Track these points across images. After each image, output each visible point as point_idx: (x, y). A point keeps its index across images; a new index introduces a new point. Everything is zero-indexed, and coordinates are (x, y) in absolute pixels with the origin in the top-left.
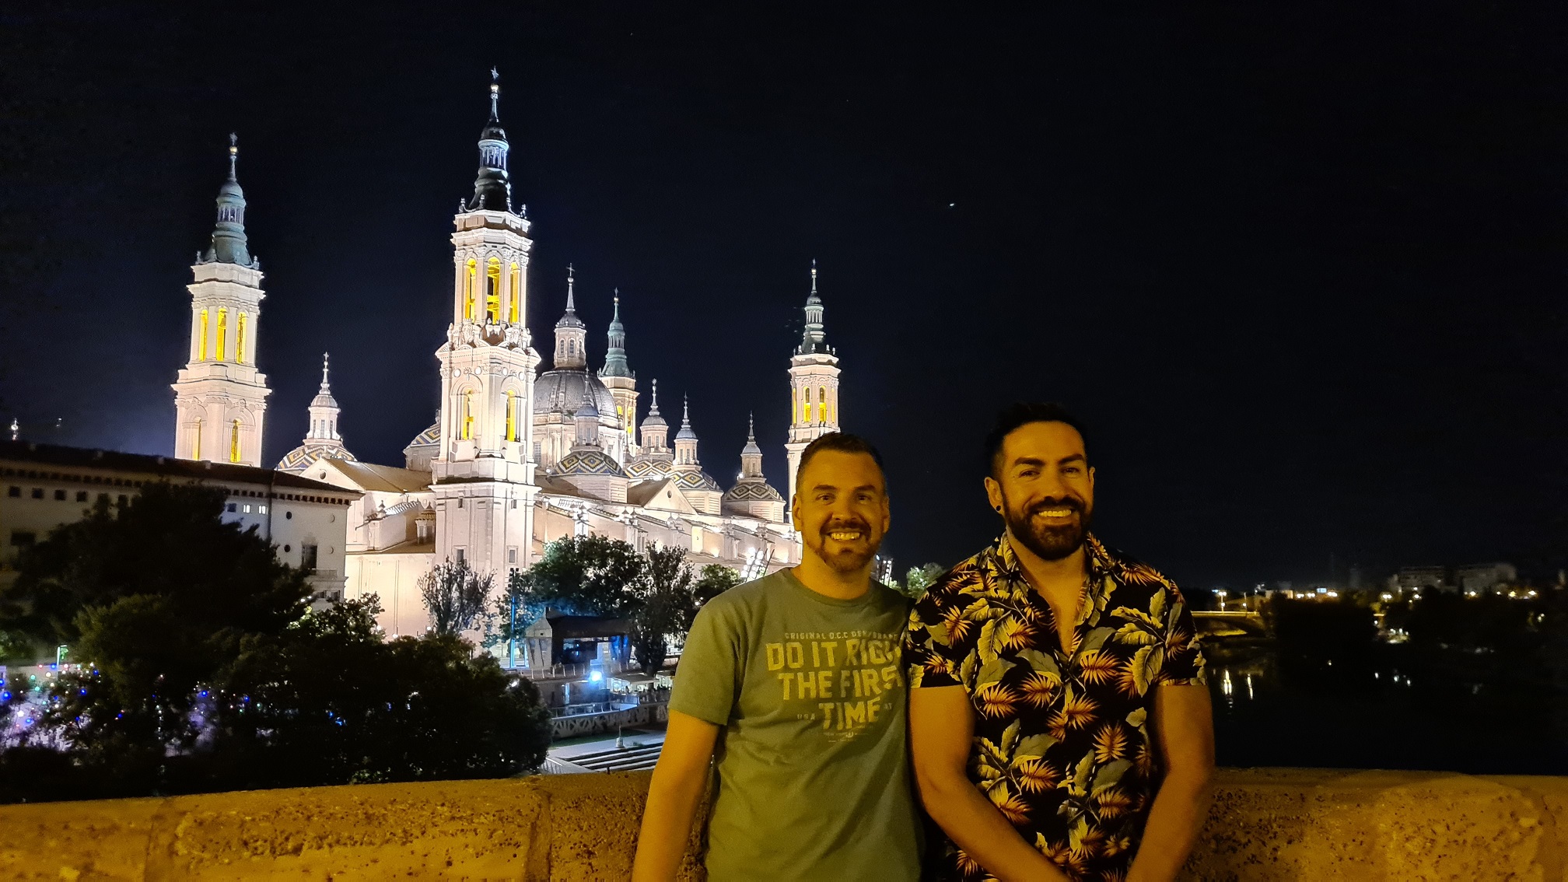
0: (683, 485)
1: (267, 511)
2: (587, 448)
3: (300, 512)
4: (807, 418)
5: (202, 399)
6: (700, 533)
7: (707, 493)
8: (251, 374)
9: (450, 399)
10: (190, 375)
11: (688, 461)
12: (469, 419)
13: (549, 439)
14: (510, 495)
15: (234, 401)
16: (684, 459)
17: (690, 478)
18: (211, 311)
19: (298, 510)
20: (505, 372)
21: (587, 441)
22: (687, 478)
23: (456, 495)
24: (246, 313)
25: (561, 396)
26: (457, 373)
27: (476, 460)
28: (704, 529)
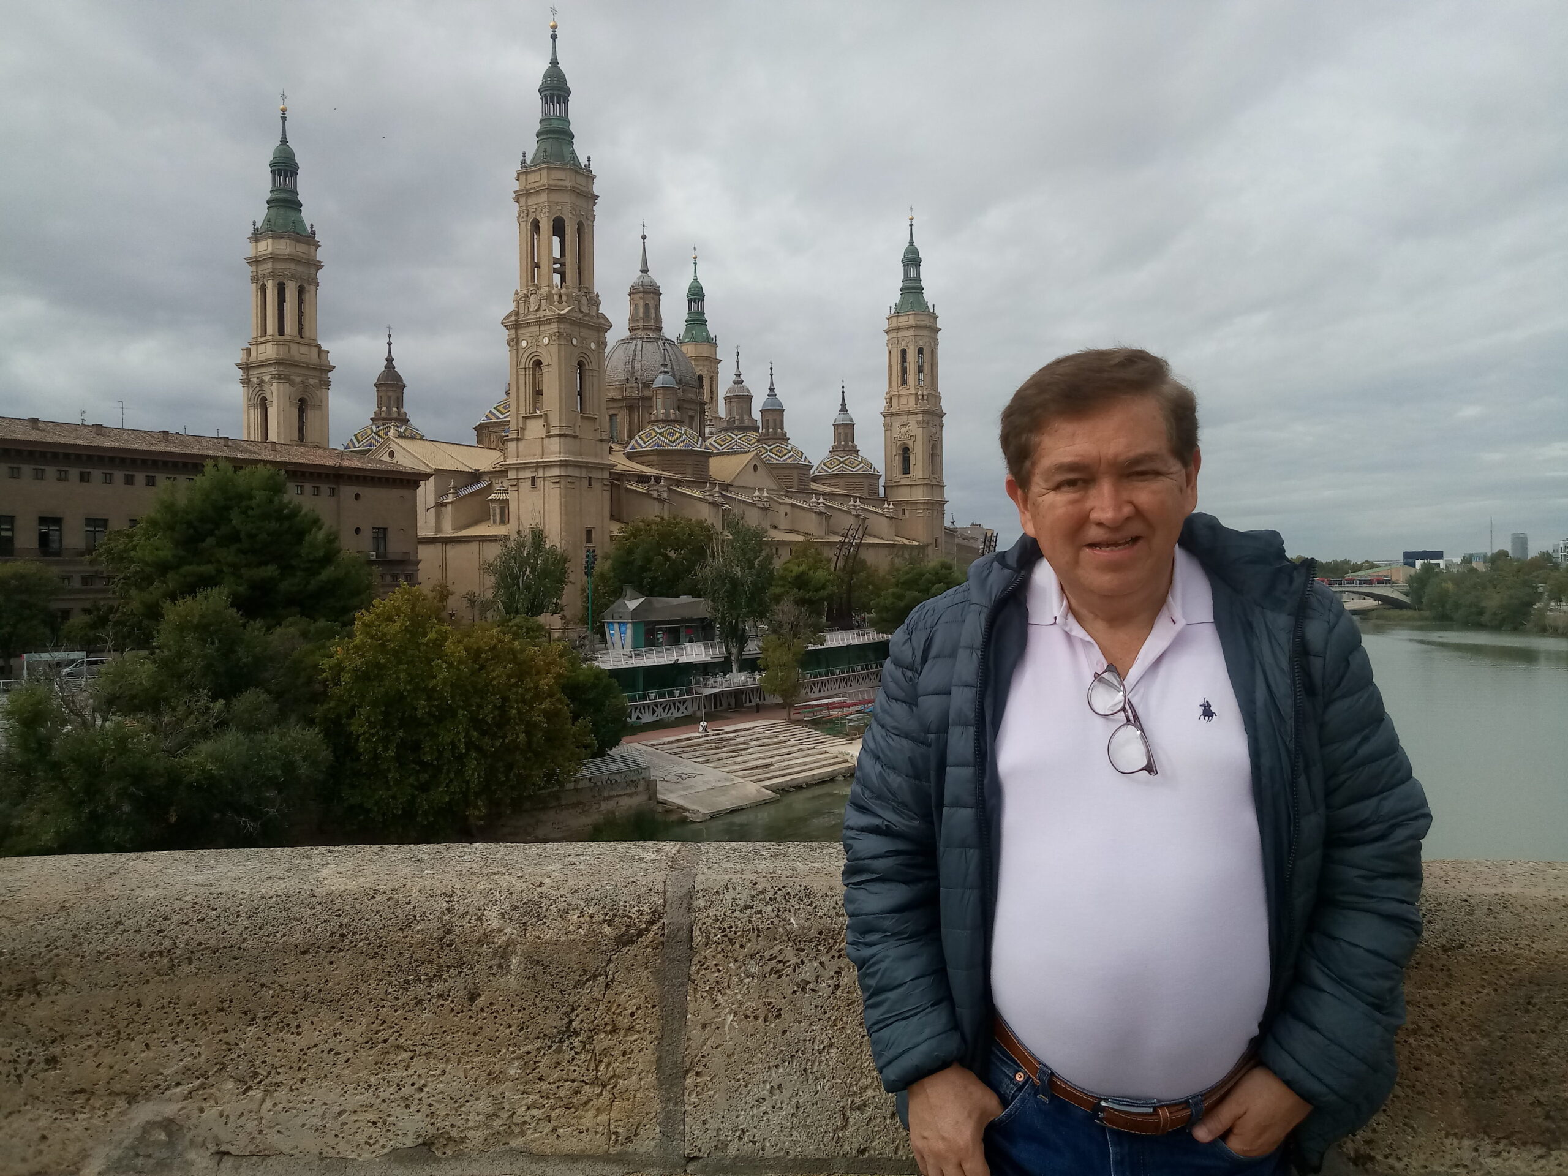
0: (771, 459)
1: (333, 493)
2: (666, 421)
3: (369, 493)
4: (904, 382)
5: (267, 378)
6: (788, 509)
7: (797, 466)
8: (315, 350)
9: (517, 372)
10: (253, 353)
11: (775, 432)
12: (539, 393)
13: (625, 412)
14: (584, 473)
15: (298, 379)
16: (771, 430)
17: (778, 451)
18: (270, 285)
19: (367, 492)
20: (575, 341)
21: (667, 414)
22: (773, 451)
23: (528, 474)
24: (306, 286)
25: (637, 366)
26: (524, 344)
27: (547, 437)
28: (792, 505)
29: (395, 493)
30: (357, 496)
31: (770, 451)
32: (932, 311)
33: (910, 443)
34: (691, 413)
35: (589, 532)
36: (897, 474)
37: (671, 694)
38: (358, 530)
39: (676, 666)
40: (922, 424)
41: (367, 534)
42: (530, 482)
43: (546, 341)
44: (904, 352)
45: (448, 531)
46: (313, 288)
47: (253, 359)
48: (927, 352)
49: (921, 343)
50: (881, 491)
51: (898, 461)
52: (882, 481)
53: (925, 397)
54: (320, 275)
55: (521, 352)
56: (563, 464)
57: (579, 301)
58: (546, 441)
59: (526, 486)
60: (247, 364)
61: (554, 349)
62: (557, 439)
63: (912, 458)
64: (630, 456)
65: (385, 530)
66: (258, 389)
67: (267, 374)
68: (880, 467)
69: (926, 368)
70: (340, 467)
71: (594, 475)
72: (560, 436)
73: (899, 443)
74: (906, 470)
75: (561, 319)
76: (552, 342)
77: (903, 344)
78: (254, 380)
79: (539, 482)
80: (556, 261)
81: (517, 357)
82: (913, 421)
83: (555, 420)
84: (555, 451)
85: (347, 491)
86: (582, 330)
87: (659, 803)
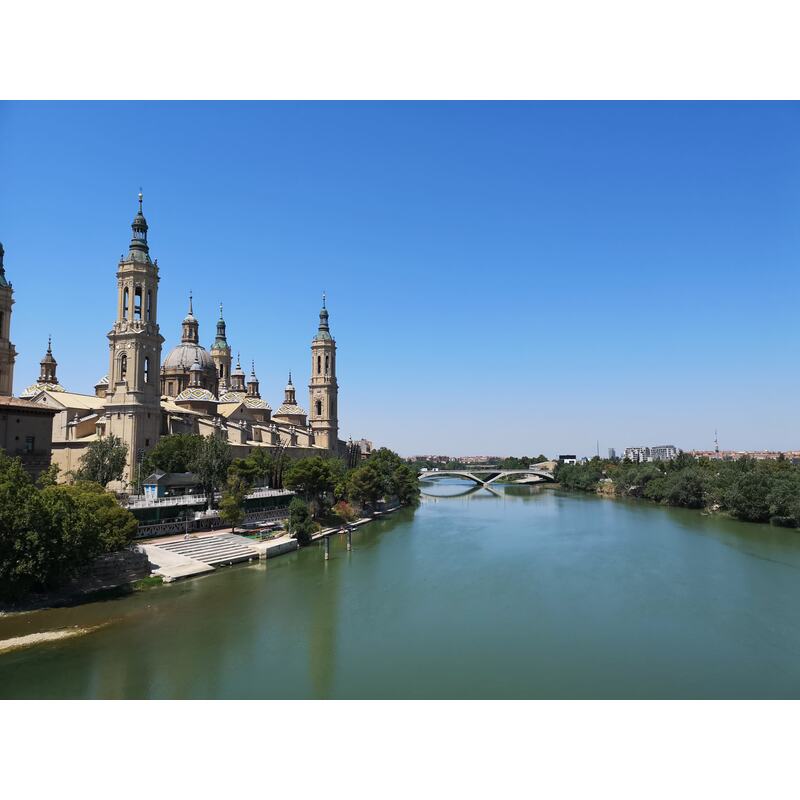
0: (251, 406)
1: (5, 419)
2: (196, 387)
3: (24, 418)
4: (319, 372)
6: (258, 431)
7: (264, 410)
8: (7, 344)
9: (113, 361)
11: (254, 394)
12: (124, 370)
13: (177, 382)
14: (147, 411)
16: (252, 392)
17: (254, 402)
20: (144, 347)
21: (196, 383)
22: (252, 402)
23: (116, 412)
24: (4, 311)
25: (184, 359)
26: (117, 347)
27: (128, 393)
28: (260, 429)
29: (41, 419)
30: (18, 421)
31: (250, 402)
32: (333, 340)
33: (321, 401)
34: (212, 382)
35: (147, 441)
36: (316, 416)
37: (174, 521)
38: (17, 438)
39: (177, 507)
40: (328, 392)
41: (23, 439)
42: (117, 415)
43: (129, 346)
44: (319, 358)
45: (72, 440)
46: (8, 312)
48: (330, 359)
49: (328, 354)
50: (307, 423)
51: (316, 409)
52: (308, 418)
53: (329, 379)
55: (116, 351)
56: (134, 407)
57: (148, 327)
58: (127, 395)
59: (115, 417)
61: (133, 350)
62: (132, 395)
63: (322, 407)
64: (177, 403)
65: (33, 438)
69: (330, 365)
70: (9, 406)
71: (152, 412)
72: (134, 393)
73: (316, 400)
74: (319, 413)
75: (138, 336)
76: (132, 347)
77: (319, 354)
79: (122, 416)
80: (136, 307)
81: (114, 353)
82: (323, 390)
83: (132, 386)
84: (131, 401)
85: (13, 418)
86: (148, 341)
87: (152, 573)
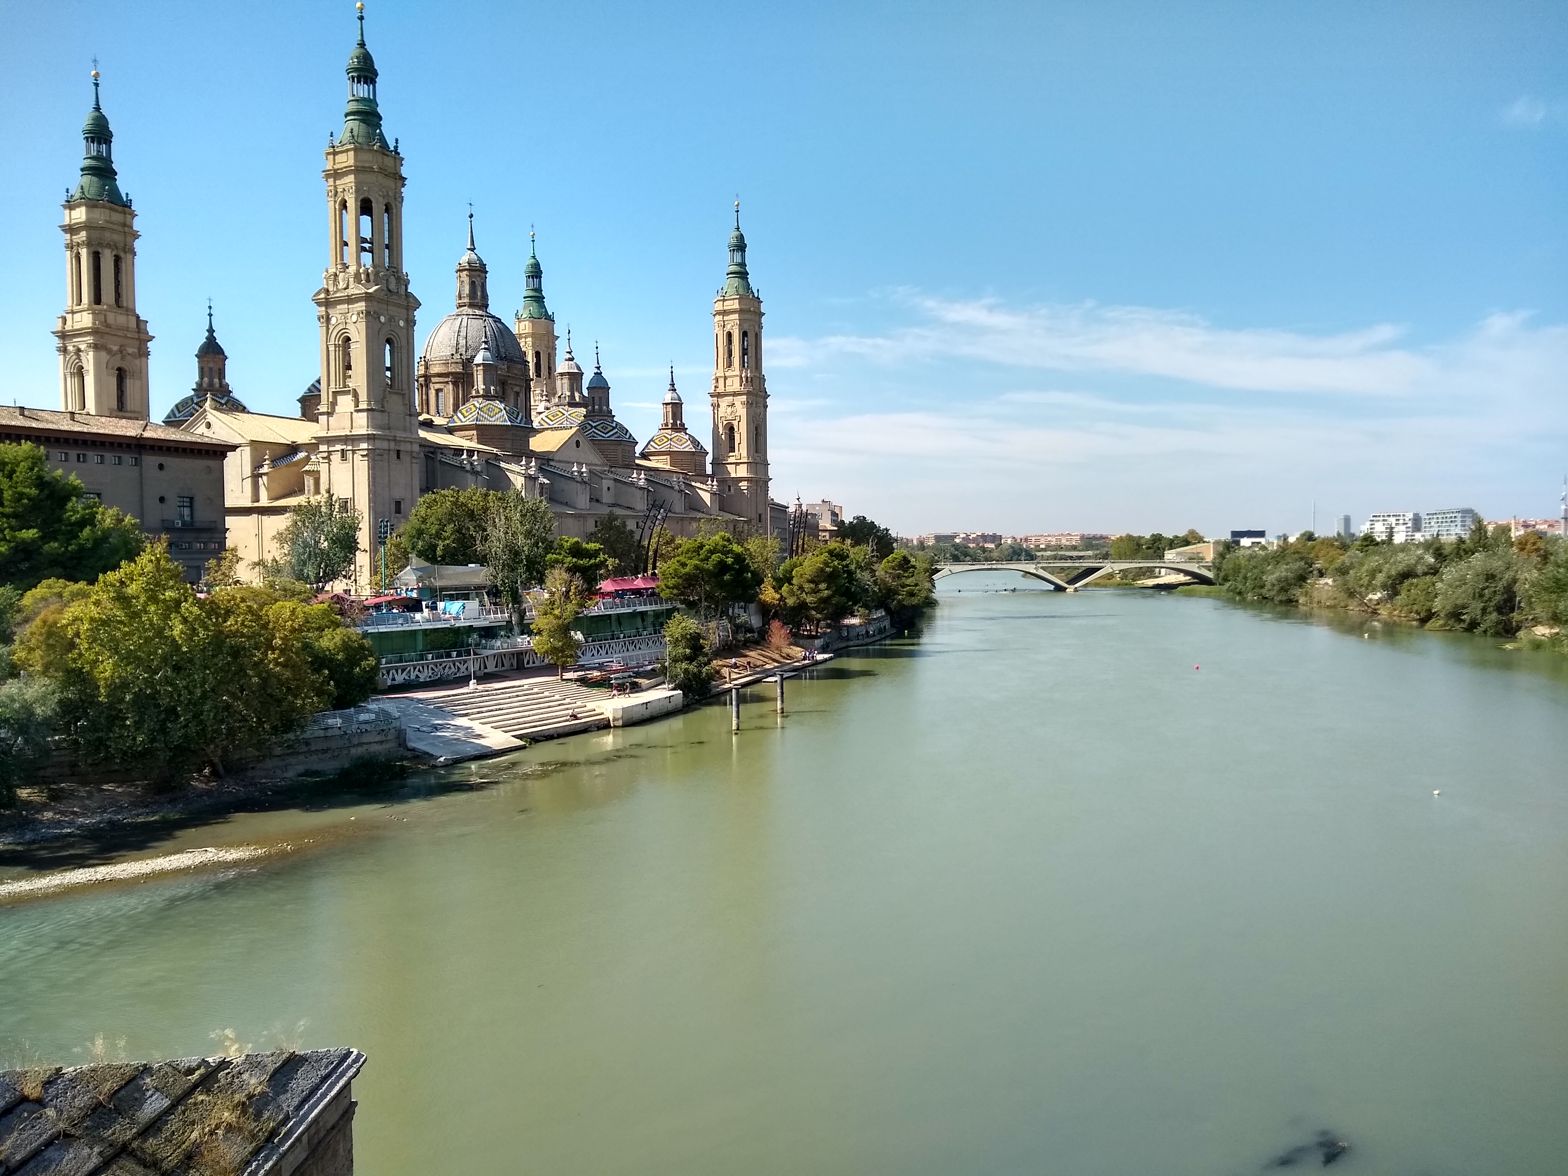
0: (595, 435)
1: (138, 463)
2: (487, 396)
3: (173, 463)
4: (729, 364)
5: (83, 347)
6: (611, 484)
7: (620, 442)
8: (134, 319)
9: (328, 348)
10: (69, 322)
11: (601, 409)
12: (349, 367)
13: (451, 386)
14: (392, 445)
15: (115, 348)
16: (596, 407)
17: (602, 428)
18: (84, 252)
19: (170, 461)
20: (382, 319)
21: (486, 390)
22: (599, 428)
23: (339, 447)
24: (122, 255)
25: (462, 343)
26: (334, 320)
27: (355, 411)
28: (615, 480)
29: (201, 463)
30: (161, 467)
31: (595, 427)
32: (756, 296)
33: (735, 423)
34: (517, 389)
35: (398, 504)
36: (724, 452)
37: (449, 655)
38: (162, 500)
39: (454, 629)
40: (749, 405)
41: (173, 501)
42: (339, 453)
43: (354, 318)
44: (730, 335)
45: (264, 501)
46: (129, 256)
47: (68, 327)
48: (751, 335)
49: (746, 327)
50: (709, 470)
51: (723, 439)
52: (709, 459)
53: (749, 380)
54: (138, 245)
55: (331, 328)
56: (369, 438)
57: (387, 280)
58: (355, 414)
59: (336, 458)
60: (62, 332)
61: (362, 326)
62: (365, 414)
63: (737, 436)
64: (452, 430)
65: (192, 499)
66: (74, 357)
67: (83, 343)
68: (708, 445)
69: (752, 351)
70: (141, 438)
71: (403, 447)
72: (368, 410)
73: (725, 423)
74: (731, 448)
75: (368, 297)
76: (359, 320)
77: (728, 328)
78: (70, 348)
79: (349, 455)
80: (365, 240)
81: (327, 333)
82: (738, 401)
83: (363, 396)
84: (362, 425)
85: (151, 461)
86: (390, 308)
87: (409, 750)
